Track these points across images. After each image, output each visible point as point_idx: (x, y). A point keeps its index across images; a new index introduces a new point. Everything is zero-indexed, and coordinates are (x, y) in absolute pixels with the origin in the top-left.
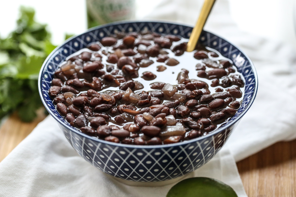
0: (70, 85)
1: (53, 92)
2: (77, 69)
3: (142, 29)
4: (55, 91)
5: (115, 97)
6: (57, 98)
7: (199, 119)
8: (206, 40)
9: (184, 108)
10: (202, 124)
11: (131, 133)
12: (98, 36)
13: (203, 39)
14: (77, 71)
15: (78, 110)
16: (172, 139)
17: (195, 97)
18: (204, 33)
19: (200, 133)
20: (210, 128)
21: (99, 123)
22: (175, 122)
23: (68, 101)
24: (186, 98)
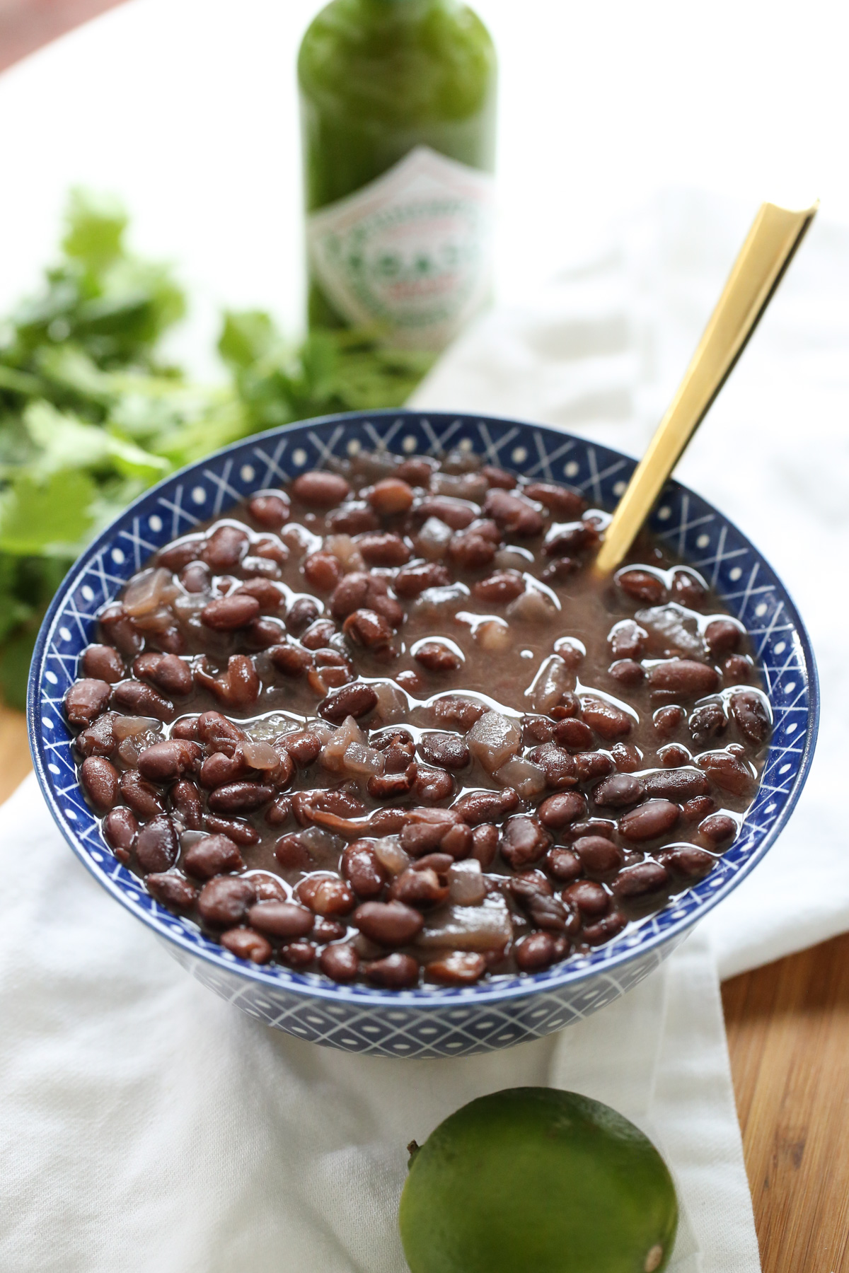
0: (146, 678)
1: (79, 709)
2: (182, 608)
3: (451, 444)
4: (87, 707)
5: (293, 755)
6: (87, 738)
7: (574, 883)
8: (675, 520)
9: (525, 831)
10: (576, 909)
11: (319, 919)
12: (286, 462)
13: (665, 513)
14: (180, 618)
15: (153, 794)
16: (456, 963)
17: (578, 782)
18: (671, 492)
19: (559, 947)
20: (605, 927)
21: (215, 866)
22: (482, 892)
23: (126, 753)
24: (543, 784)
